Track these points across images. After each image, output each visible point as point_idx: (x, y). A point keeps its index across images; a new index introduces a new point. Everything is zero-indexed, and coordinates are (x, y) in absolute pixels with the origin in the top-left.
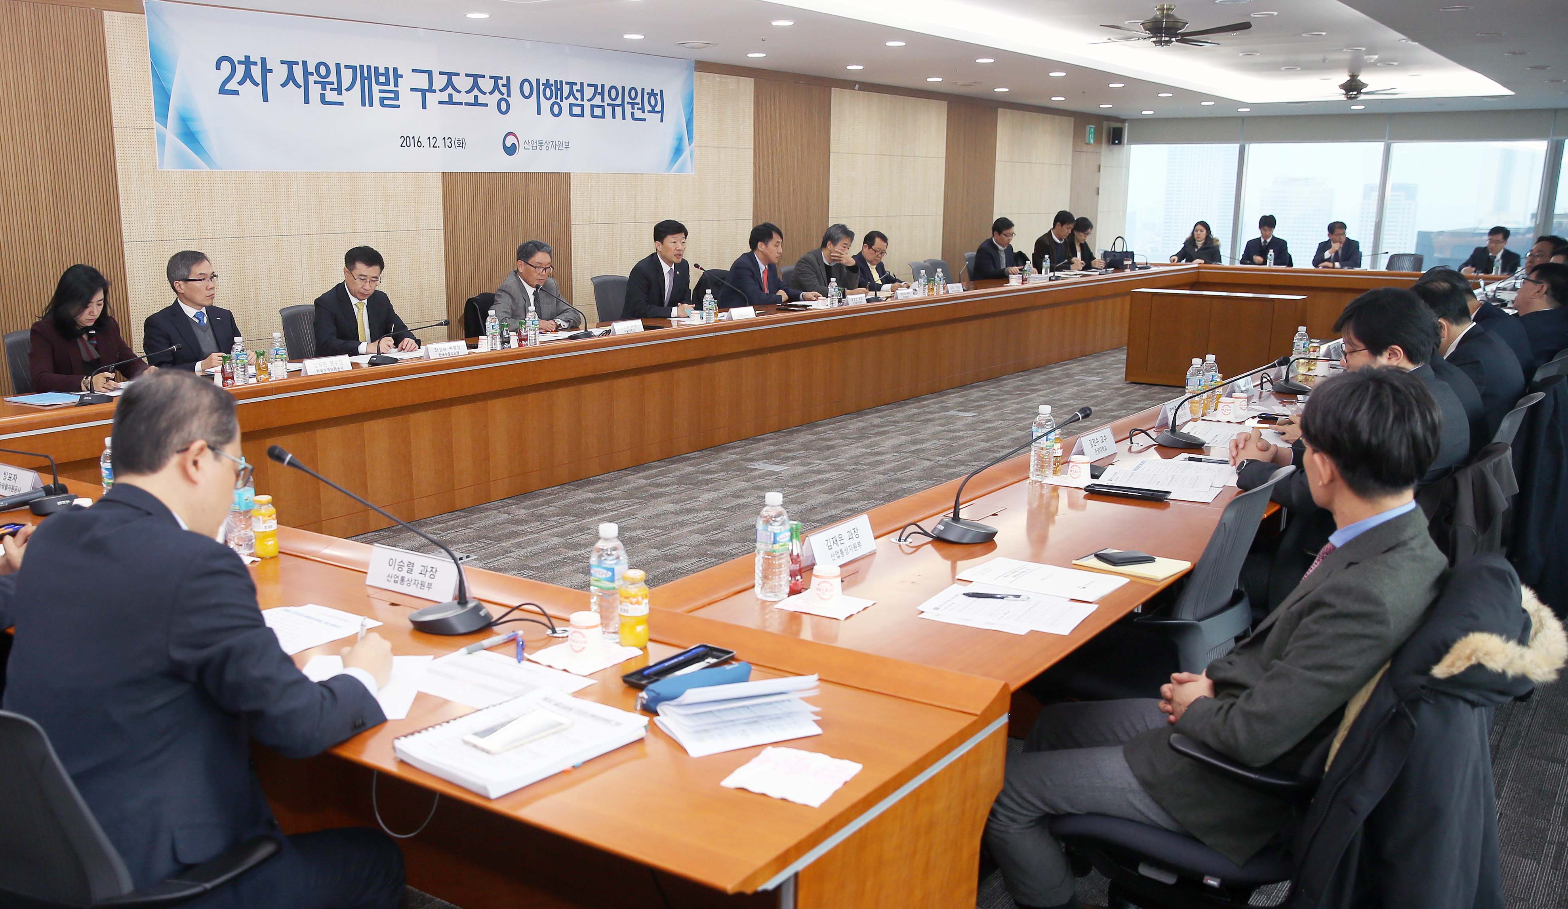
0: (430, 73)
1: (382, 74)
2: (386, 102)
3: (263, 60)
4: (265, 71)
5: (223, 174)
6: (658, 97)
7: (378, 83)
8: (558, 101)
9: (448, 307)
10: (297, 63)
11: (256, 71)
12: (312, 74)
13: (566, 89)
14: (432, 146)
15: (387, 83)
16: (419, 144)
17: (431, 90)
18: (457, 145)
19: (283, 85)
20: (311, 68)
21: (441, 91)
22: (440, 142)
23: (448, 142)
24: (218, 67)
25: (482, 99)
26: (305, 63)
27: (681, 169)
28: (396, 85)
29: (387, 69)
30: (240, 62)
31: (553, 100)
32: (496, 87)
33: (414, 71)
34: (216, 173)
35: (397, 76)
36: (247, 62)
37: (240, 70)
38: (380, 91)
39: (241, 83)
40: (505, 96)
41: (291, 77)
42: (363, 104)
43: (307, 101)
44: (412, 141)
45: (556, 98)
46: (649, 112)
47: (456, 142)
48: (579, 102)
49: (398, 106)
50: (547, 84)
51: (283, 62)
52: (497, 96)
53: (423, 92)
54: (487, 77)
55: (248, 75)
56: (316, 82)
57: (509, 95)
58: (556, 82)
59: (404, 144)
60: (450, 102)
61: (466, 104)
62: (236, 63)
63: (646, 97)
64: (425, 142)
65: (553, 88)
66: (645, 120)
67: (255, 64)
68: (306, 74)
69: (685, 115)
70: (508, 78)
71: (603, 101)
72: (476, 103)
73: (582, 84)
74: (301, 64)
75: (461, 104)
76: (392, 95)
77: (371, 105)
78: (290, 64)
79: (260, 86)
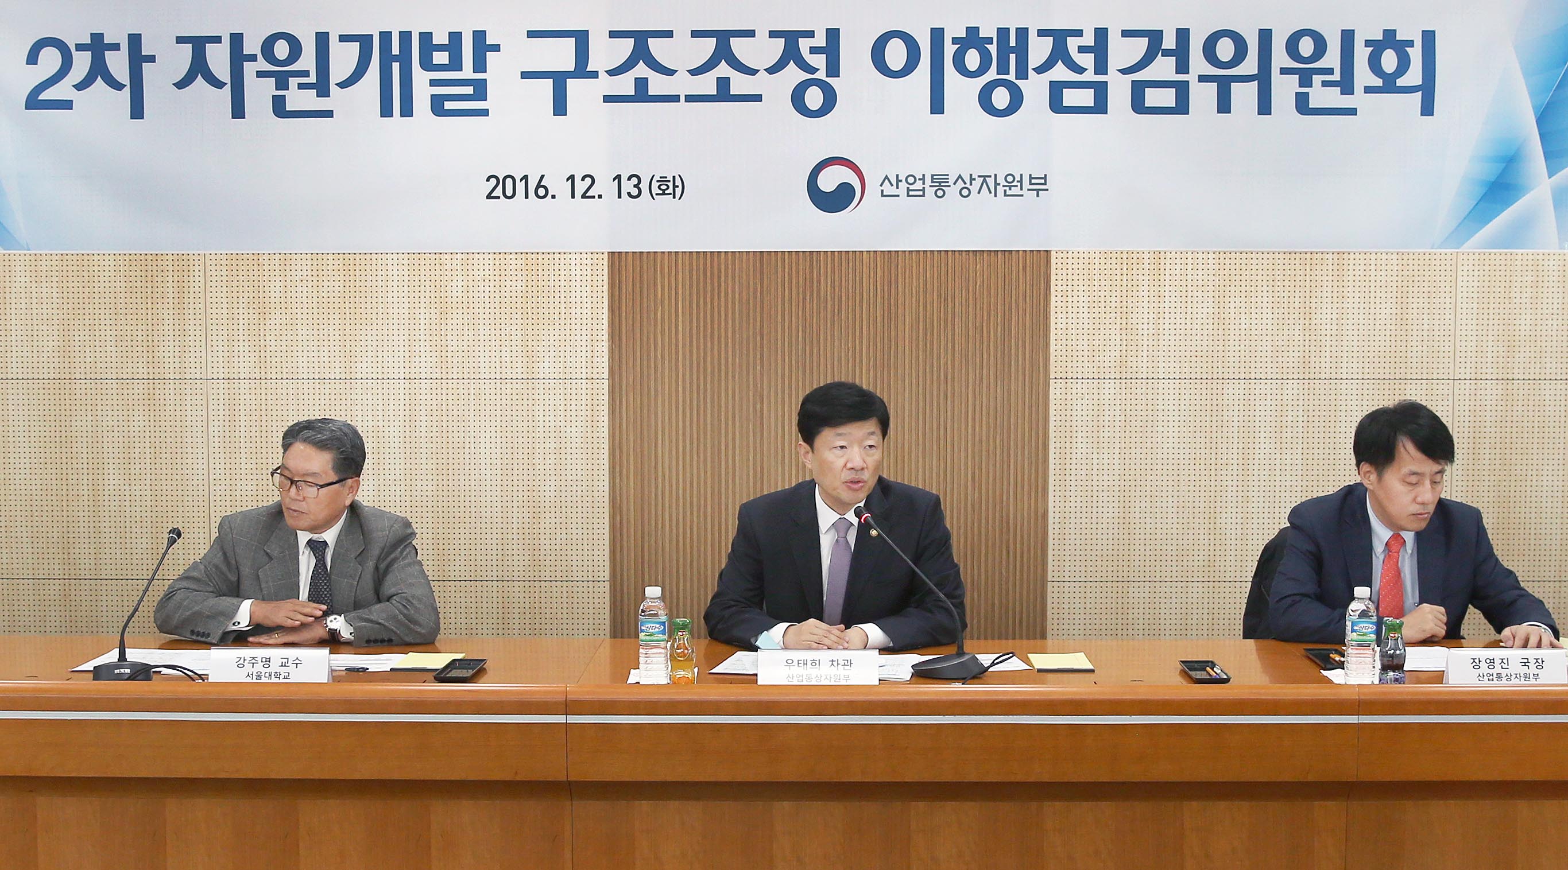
0: (581, 38)
1: (441, 48)
2: (449, 105)
3: (135, 40)
4: (138, 59)
5: (33, 258)
6: (1415, 54)
7: (427, 64)
8: (1011, 77)
9: (613, 552)
10: (217, 40)
11: (118, 64)
12: (253, 58)
13: (1039, 50)
14: (578, 193)
15: (456, 64)
16: (542, 191)
17: (582, 71)
18: (655, 190)
19: (181, 85)
20: (252, 46)
21: (612, 73)
22: (605, 185)
23: (628, 186)
24: (32, 58)
25: (740, 84)
26: (237, 40)
27: (1513, 238)
28: (480, 65)
29: (456, 38)
30: (80, 47)
31: (992, 74)
32: (791, 55)
33: (531, 34)
34: (17, 258)
35: (482, 46)
36: (98, 46)
37: (82, 62)
38: (433, 83)
39: (82, 86)
40: (821, 75)
41: (199, 68)
42: (386, 111)
43: (238, 111)
44: (520, 186)
45: (1003, 69)
46: (1368, 90)
47: (655, 185)
48: (1089, 76)
49: (485, 113)
50: (972, 38)
51: (180, 40)
52: (793, 75)
53: (559, 80)
54: (762, 34)
55: (99, 70)
56: (260, 74)
57: (833, 69)
58: (1003, 33)
59: (498, 192)
60: (642, 93)
61: (690, 98)
62: (73, 49)
63: (1361, 54)
64: (557, 185)
65: (993, 48)
66: (1353, 112)
67: (116, 47)
68: (238, 57)
69: (1532, 95)
70: (833, 35)
71: (1183, 67)
72: (723, 93)
73: (1101, 34)
74: (226, 41)
75: (675, 98)
76: (469, 90)
77: (407, 111)
78: (199, 44)
79: (127, 90)
